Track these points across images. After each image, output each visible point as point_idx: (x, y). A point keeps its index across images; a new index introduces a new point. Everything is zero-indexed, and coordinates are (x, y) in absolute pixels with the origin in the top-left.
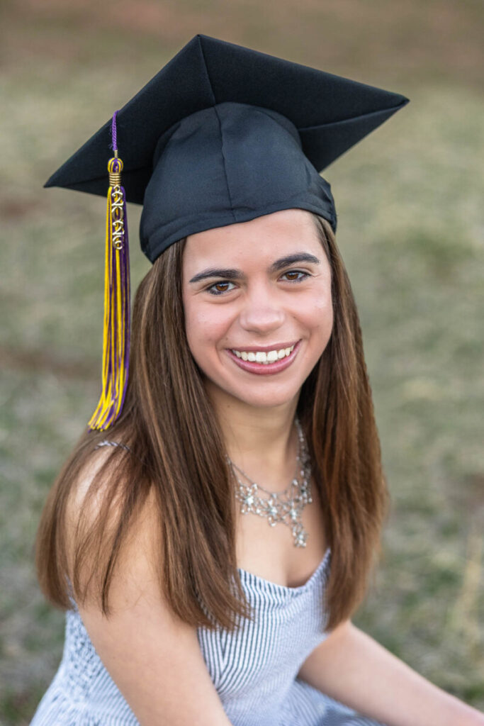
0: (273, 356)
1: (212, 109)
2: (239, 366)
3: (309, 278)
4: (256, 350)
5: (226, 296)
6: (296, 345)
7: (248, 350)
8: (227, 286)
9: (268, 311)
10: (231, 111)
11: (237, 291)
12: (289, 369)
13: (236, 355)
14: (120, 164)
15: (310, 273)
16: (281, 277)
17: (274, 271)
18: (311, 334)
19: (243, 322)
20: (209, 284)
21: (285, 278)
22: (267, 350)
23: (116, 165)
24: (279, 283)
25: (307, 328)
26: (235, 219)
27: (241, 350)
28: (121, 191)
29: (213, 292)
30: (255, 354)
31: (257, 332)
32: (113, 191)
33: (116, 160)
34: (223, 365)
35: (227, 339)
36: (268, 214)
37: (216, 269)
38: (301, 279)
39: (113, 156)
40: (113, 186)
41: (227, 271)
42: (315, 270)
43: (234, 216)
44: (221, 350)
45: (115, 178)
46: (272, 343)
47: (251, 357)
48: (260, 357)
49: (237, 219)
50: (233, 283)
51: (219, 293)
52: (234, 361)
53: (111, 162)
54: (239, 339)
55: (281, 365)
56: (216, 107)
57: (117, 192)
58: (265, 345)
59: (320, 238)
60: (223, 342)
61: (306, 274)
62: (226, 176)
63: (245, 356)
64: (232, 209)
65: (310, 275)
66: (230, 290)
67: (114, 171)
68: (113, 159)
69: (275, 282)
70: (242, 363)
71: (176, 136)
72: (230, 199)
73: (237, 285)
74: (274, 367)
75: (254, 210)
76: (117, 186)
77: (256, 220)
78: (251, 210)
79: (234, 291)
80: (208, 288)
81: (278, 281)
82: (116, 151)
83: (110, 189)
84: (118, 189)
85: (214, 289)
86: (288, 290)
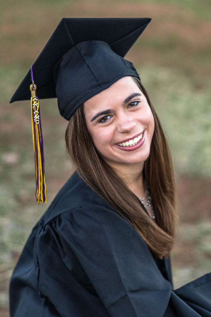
0: (136, 140)
1: (74, 48)
2: (123, 150)
3: (139, 103)
4: (128, 140)
5: (108, 122)
6: (143, 133)
7: (125, 141)
8: (107, 118)
9: (128, 122)
10: (83, 46)
11: (112, 118)
12: (144, 144)
13: (120, 146)
14: (35, 87)
15: (139, 101)
16: (128, 106)
17: (125, 105)
18: (148, 126)
19: (120, 130)
20: (100, 119)
21: (130, 106)
22: (133, 139)
23: (33, 87)
24: (129, 109)
25: (145, 124)
26: (102, 88)
27: (122, 142)
28: (37, 98)
29: (102, 122)
30: (128, 142)
31: (127, 132)
32: (33, 99)
33: (33, 85)
34: (115, 152)
35: (114, 140)
36: (115, 82)
37: (101, 112)
38: (137, 105)
39: (32, 83)
40: (33, 97)
41: (106, 111)
42: (141, 99)
43: (101, 87)
44: (113, 146)
45: (33, 93)
46: (134, 135)
47: (127, 144)
48: (131, 143)
49: (103, 88)
50: (110, 116)
51: (105, 122)
52: (120, 149)
53: (31, 86)
54: (120, 137)
55: (140, 144)
56: (76, 46)
57: (35, 99)
58: (132, 137)
59: (138, 85)
60: (113, 142)
61: (138, 102)
62: (92, 73)
63: (124, 144)
64: (100, 85)
65: (140, 102)
66: (109, 119)
67: (33, 90)
68: (32, 85)
69: (126, 109)
70: (124, 148)
71: (62, 64)
72: (98, 81)
73: (111, 116)
74: (138, 145)
75: (109, 82)
76: (35, 96)
77: (111, 86)
78: (107, 83)
79: (111, 118)
80: (100, 121)
81: (128, 108)
82: (33, 81)
83: (32, 98)
84: (35, 97)
85: (102, 121)
86: (133, 111)
